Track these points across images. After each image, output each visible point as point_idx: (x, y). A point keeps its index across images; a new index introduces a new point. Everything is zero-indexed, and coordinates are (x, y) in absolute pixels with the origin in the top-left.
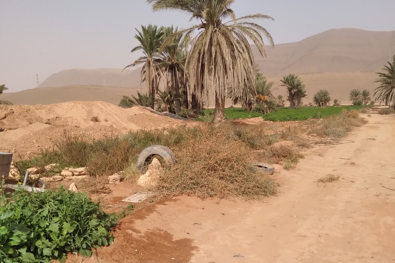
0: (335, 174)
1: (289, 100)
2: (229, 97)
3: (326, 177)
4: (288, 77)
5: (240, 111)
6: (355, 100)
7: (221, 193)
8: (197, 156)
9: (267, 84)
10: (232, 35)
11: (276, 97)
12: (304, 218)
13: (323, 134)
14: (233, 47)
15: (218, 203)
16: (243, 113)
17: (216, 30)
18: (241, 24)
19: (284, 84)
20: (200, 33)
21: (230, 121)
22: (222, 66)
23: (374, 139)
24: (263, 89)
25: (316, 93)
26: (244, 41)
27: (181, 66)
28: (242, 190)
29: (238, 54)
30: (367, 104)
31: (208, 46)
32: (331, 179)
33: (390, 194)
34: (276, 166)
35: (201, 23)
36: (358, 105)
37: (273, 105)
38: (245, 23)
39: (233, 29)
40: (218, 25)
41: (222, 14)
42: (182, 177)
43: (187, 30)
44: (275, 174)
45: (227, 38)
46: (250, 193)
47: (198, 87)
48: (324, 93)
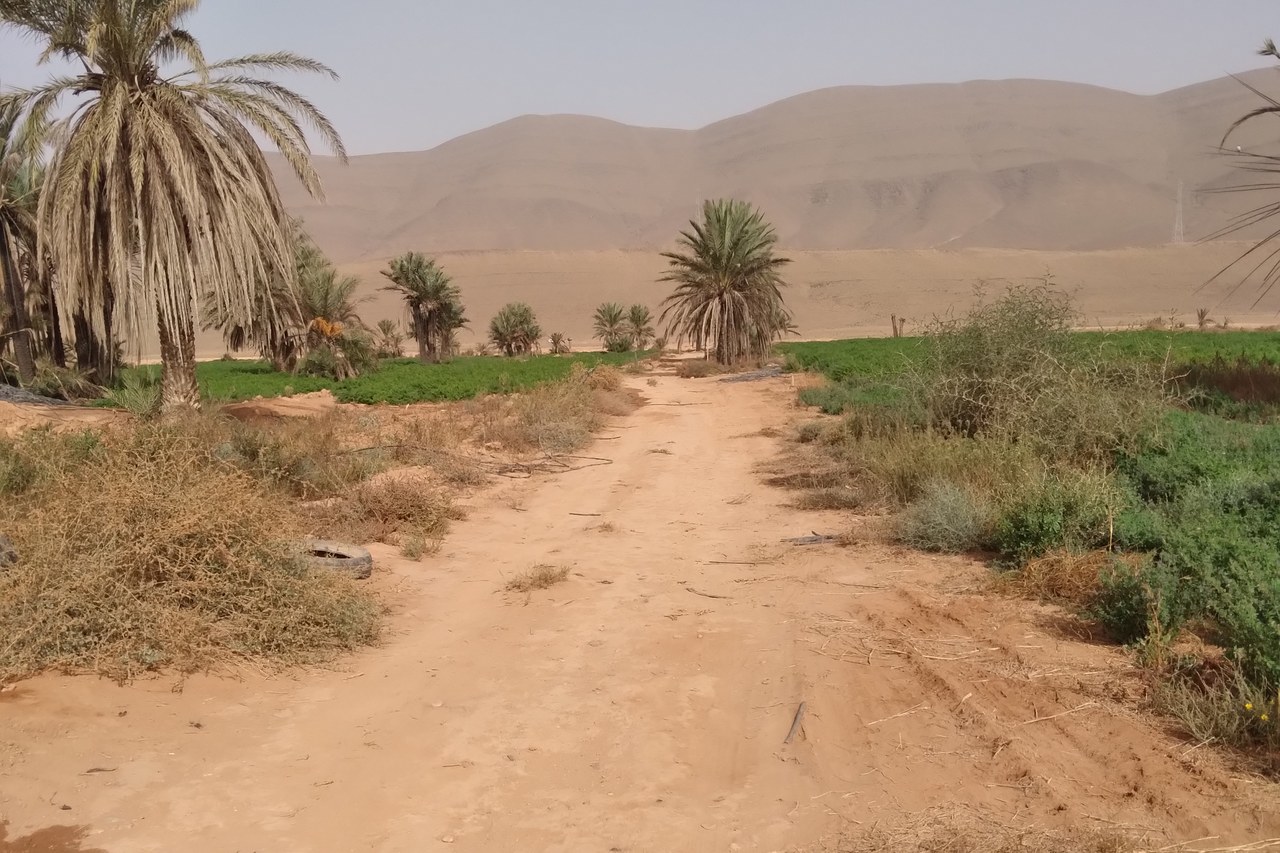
0: (556, 562)
1: (415, 335)
2: (213, 326)
3: (530, 575)
4: (405, 263)
5: (255, 371)
6: (611, 334)
7: (189, 652)
8: (89, 530)
9: (337, 281)
10: (198, 118)
11: (373, 325)
12: (463, 708)
13: (521, 440)
14: (207, 158)
15: (178, 690)
16: (265, 378)
17: (140, 99)
18: (227, 82)
19: (394, 284)
20: (82, 106)
21: (219, 406)
22: (172, 221)
23: (665, 452)
24: (325, 298)
25: (497, 315)
26: (243, 138)
27: (25, 218)
28: (260, 639)
29: (227, 183)
30: (647, 348)
31: (117, 152)
32: (546, 579)
33: (707, 609)
34: (377, 551)
35: (84, 72)
36: (619, 350)
37: (364, 350)
38: (240, 80)
39: (201, 98)
40: (148, 83)
41: (158, 46)
42: (35, 609)
43: (34, 94)
44: (374, 575)
45: (184, 130)
46: (292, 644)
47: (90, 290)
48: (521, 315)
